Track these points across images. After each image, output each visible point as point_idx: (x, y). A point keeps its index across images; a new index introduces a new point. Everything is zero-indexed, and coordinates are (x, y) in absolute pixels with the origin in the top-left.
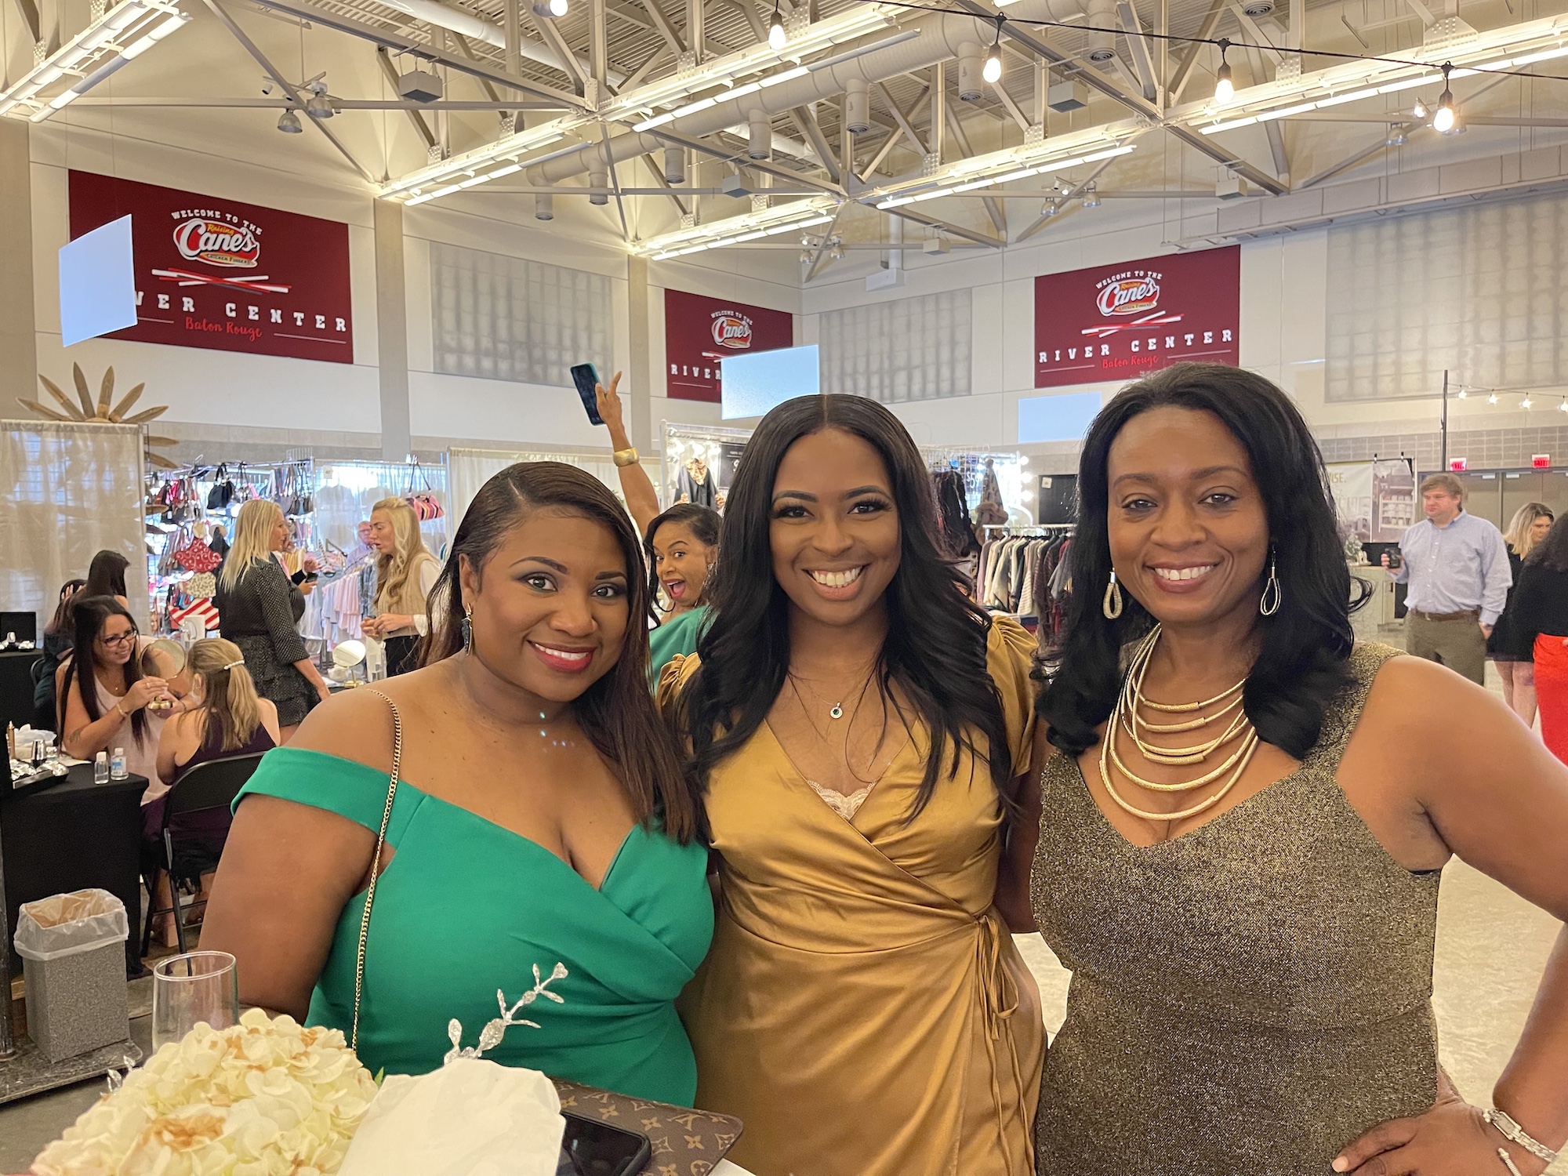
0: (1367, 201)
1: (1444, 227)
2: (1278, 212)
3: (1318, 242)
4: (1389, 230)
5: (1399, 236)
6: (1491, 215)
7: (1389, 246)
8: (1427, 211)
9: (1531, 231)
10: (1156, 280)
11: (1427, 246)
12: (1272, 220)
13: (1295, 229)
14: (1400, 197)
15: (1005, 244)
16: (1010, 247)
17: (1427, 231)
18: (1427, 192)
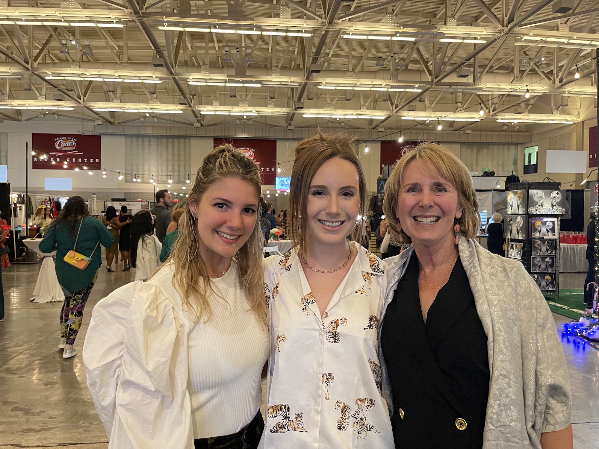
0: (135, 131)
1: (154, 141)
2: (111, 130)
3: (122, 139)
4: (140, 139)
5: (143, 141)
6: (164, 140)
7: (140, 143)
8: (150, 137)
9: (173, 146)
10: (75, 141)
11: (150, 145)
12: (110, 131)
13: (116, 134)
14: (143, 132)
15: (21, 121)
16: (22, 122)
17: (150, 141)
18: (149, 132)
